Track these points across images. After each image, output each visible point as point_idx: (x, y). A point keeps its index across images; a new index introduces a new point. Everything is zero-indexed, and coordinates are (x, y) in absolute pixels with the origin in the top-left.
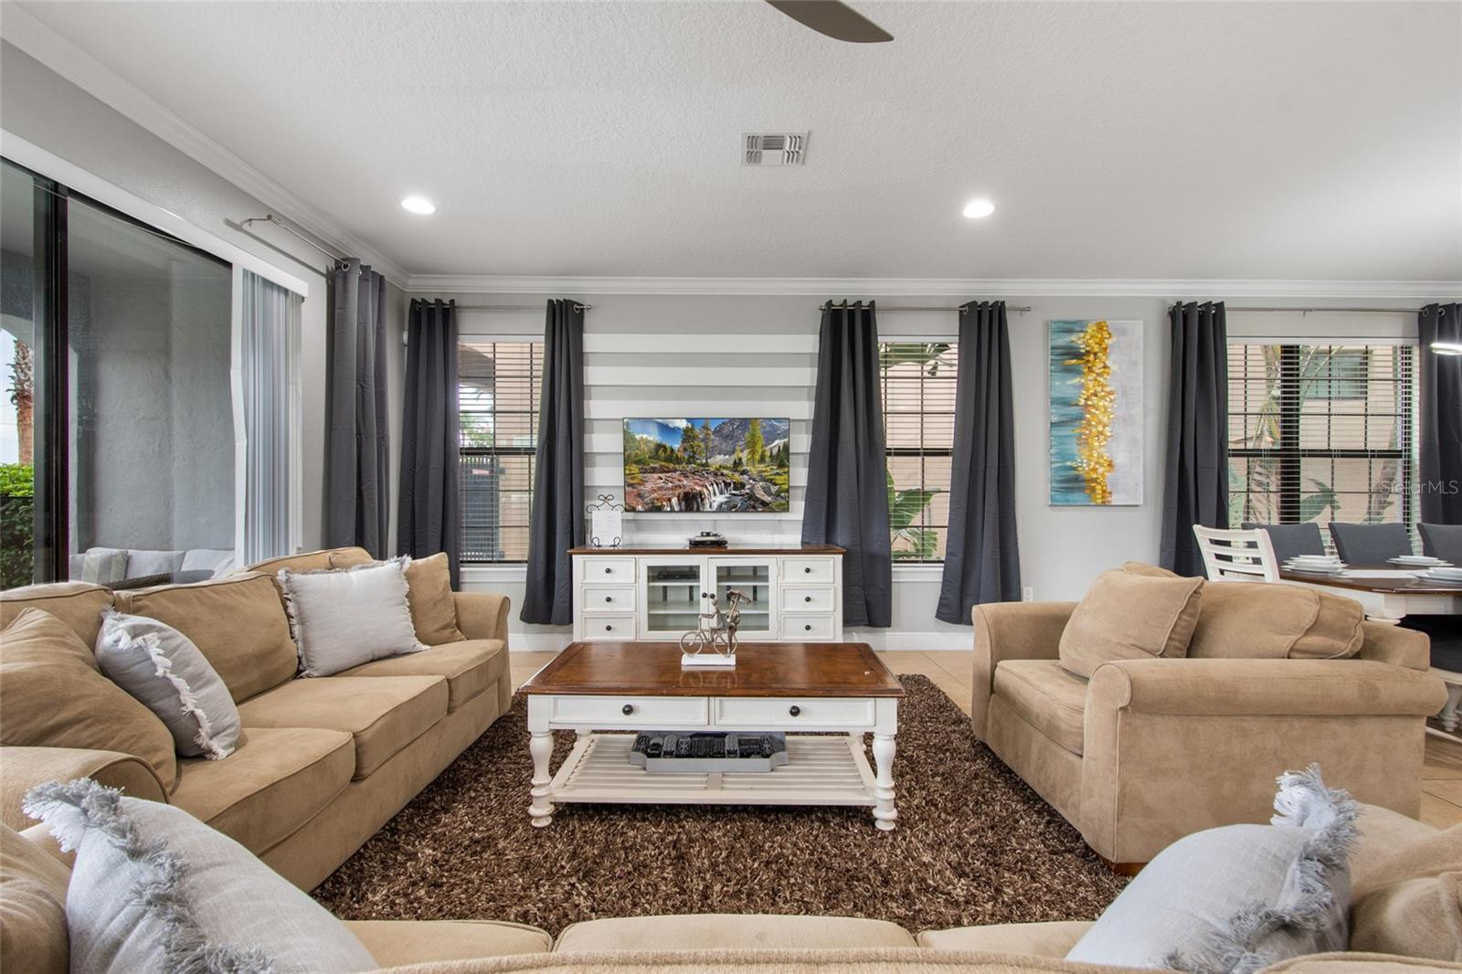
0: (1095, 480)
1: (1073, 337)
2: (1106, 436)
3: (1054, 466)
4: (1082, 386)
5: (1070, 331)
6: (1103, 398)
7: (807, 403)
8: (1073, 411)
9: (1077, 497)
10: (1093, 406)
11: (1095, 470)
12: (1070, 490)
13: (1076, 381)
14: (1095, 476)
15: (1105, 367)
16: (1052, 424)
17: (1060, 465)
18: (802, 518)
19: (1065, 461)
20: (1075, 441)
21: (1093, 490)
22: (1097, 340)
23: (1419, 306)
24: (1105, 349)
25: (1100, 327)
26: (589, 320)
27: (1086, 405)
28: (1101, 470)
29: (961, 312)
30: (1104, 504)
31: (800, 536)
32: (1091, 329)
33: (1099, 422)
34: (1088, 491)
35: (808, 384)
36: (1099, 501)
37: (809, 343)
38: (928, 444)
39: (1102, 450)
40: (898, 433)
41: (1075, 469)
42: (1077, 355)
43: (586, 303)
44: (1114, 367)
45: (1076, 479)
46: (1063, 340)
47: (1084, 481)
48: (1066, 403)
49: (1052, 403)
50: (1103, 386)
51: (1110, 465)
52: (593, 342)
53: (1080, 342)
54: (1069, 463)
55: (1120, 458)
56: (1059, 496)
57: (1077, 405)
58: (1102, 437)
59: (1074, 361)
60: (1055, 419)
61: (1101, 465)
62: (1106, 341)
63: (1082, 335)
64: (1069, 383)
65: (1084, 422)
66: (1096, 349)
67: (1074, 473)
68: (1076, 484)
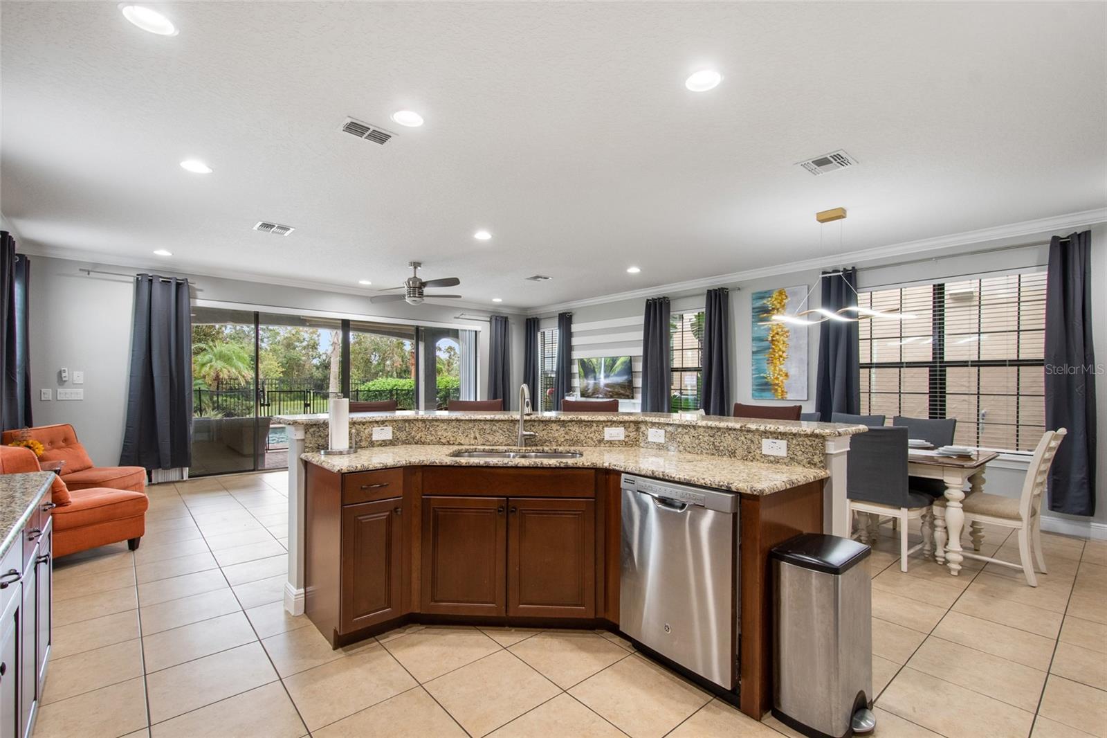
0: (777, 385)
1: (765, 301)
2: (784, 358)
3: (754, 376)
4: (770, 329)
5: (762, 298)
6: (782, 335)
7: (640, 347)
8: (766, 344)
9: (767, 394)
10: (776, 340)
11: (777, 378)
12: (763, 390)
13: (766, 326)
14: (777, 382)
16: (753, 352)
17: (757, 376)
18: (641, 401)
19: (760, 373)
20: (765, 361)
21: (776, 390)
22: (779, 301)
24: (784, 306)
25: (781, 293)
26: (574, 319)
27: (773, 340)
28: (781, 378)
29: (707, 295)
30: (783, 399)
31: (641, 407)
32: (775, 295)
33: (780, 350)
34: (773, 391)
35: (640, 339)
36: (780, 397)
38: (687, 365)
39: (782, 366)
41: (766, 378)
42: (767, 311)
43: (573, 311)
45: (767, 384)
46: (759, 303)
47: (771, 385)
48: (761, 339)
49: (753, 340)
50: (782, 328)
51: (787, 375)
52: (575, 328)
53: (769, 303)
54: (762, 375)
55: (793, 371)
56: (757, 394)
57: (767, 340)
58: (781, 359)
59: (765, 315)
60: (755, 349)
61: (781, 375)
62: (784, 301)
63: (770, 299)
64: (762, 327)
65: (771, 350)
66: (778, 306)
67: (766, 380)
68: (766, 387)
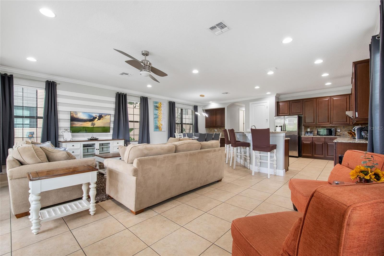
0: (160, 127)
1: (157, 104)
2: (161, 120)
3: (154, 125)
4: (158, 112)
5: (156, 103)
6: (161, 114)
7: (113, 111)
8: (157, 116)
9: (157, 130)
10: (160, 115)
11: (160, 125)
12: (156, 129)
13: (157, 111)
14: (160, 126)
15: (161, 109)
16: (154, 118)
18: (112, 134)
20: (157, 121)
21: (160, 128)
23: (194, 105)
24: (161, 107)
25: (160, 103)
28: (161, 125)
29: (140, 98)
30: (161, 131)
31: (112, 137)
32: (159, 103)
33: (160, 118)
34: (159, 129)
35: (113, 107)
37: (113, 99)
38: (135, 120)
39: (161, 122)
40: (130, 118)
41: (157, 125)
42: (157, 107)
43: (57, 82)
44: (162, 110)
45: (157, 127)
46: (156, 105)
47: (158, 127)
48: (156, 115)
49: (154, 114)
50: (161, 112)
51: (162, 125)
54: (156, 124)
55: (163, 124)
56: (155, 130)
60: (154, 117)
62: (161, 105)
64: (156, 111)
65: (158, 118)
66: (160, 107)
67: (157, 126)
68: (157, 128)
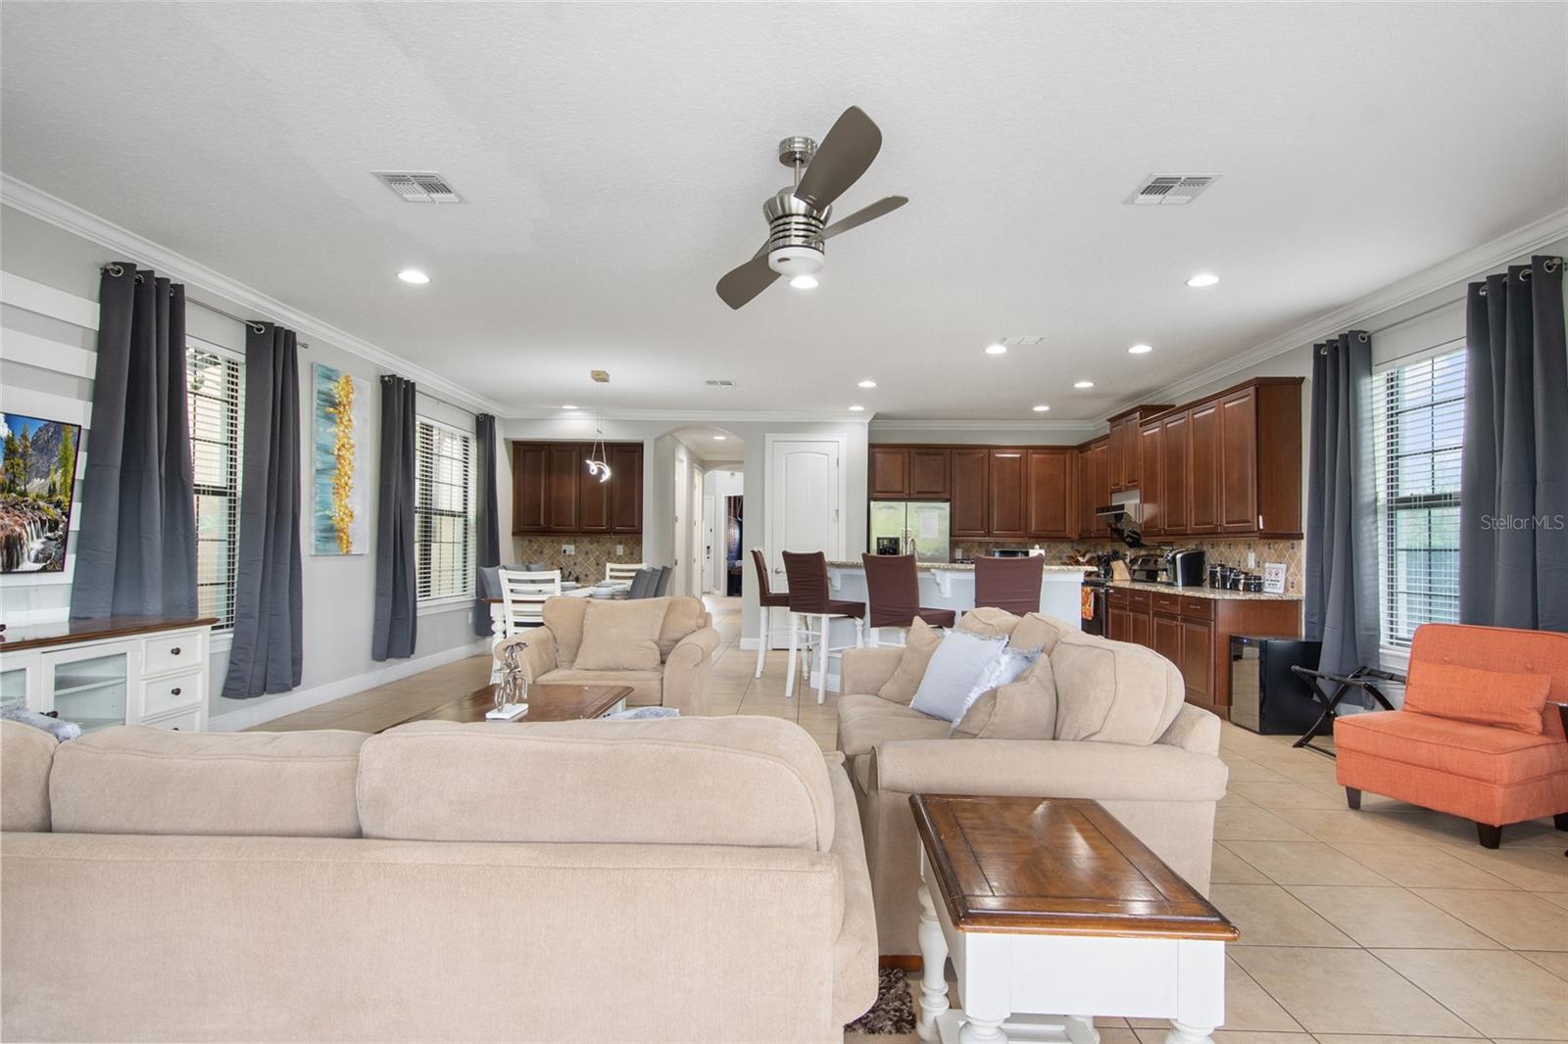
0: (341, 530)
1: (331, 385)
2: (350, 487)
3: (318, 514)
4: (336, 436)
5: (329, 379)
6: (348, 450)
7: (83, 400)
8: (331, 459)
9: (332, 546)
10: (343, 457)
11: (343, 520)
12: (327, 540)
13: (333, 429)
14: (342, 526)
15: (350, 420)
16: (319, 472)
17: (322, 513)
19: (325, 510)
20: (331, 489)
21: (341, 539)
22: (345, 393)
23: (478, 412)
24: (350, 403)
25: (347, 380)
27: (339, 456)
28: (346, 519)
29: (246, 327)
30: (348, 553)
32: (342, 381)
33: (346, 474)
34: (338, 541)
35: (84, 374)
36: (345, 551)
39: (347, 501)
41: (330, 518)
42: (334, 405)
44: (355, 422)
45: (332, 528)
46: (326, 386)
47: (336, 530)
48: (326, 450)
49: (318, 449)
50: (348, 438)
51: (351, 516)
53: (335, 391)
54: (327, 513)
55: (357, 511)
56: (321, 545)
57: (333, 454)
58: (347, 488)
59: (332, 410)
60: (319, 466)
61: (346, 515)
62: (351, 395)
63: (336, 384)
64: (328, 430)
65: (337, 471)
66: (345, 402)
67: (330, 522)
68: (331, 534)
